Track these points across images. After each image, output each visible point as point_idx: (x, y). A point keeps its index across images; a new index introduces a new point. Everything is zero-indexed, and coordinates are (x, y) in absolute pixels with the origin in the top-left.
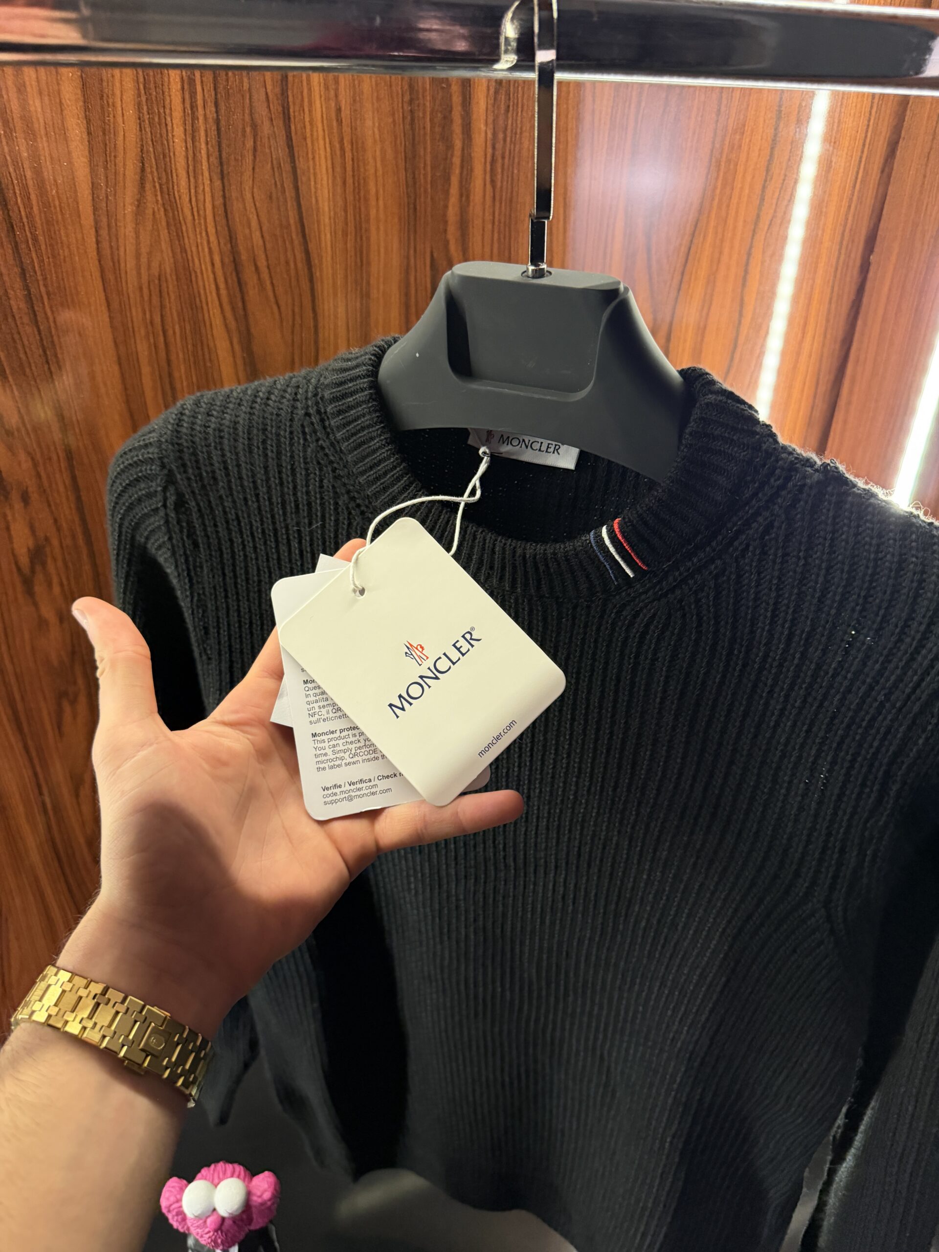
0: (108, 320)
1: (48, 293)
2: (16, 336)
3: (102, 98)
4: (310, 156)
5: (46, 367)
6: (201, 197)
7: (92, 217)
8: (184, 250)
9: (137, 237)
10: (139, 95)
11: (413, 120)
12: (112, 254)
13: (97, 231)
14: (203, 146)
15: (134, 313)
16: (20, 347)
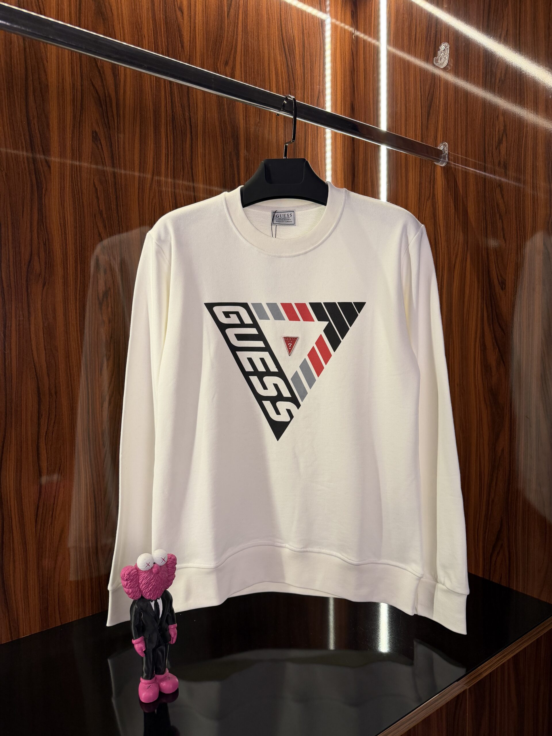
0: (138, 216)
1: (123, 206)
2: (111, 216)
3: (144, 154)
4: (198, 180)
5: (119, 228)
6: (168, 185)
7: (138, 185)
8: (162, 200)
9: (150, 193)
10: (154, 156)
11: (225, 176)
12: (142, 197)
13: (139, 189)
14: (170, 172)
15: (146, 216)
16: (112, 220)
